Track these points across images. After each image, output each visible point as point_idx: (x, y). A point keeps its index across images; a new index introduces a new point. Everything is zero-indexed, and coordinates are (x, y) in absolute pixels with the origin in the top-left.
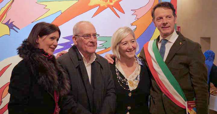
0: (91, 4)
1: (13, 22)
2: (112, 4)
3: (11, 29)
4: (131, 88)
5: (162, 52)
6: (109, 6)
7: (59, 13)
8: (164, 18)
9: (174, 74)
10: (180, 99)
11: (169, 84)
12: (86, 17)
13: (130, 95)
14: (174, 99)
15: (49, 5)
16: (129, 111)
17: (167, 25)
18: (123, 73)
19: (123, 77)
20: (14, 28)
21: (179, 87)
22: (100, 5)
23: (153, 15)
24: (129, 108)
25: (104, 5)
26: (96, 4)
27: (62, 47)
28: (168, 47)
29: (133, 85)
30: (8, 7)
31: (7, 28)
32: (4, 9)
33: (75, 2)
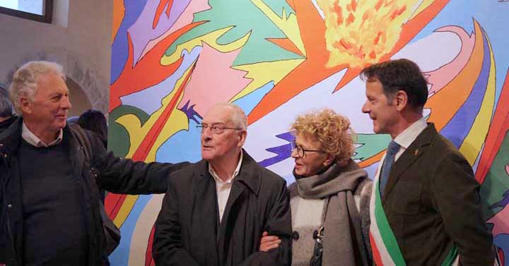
0: (331, 64)
1: (193, 106)
3: (190, 120)
7: (270, 87)
20: (195, 116)
22: (349, 65)
25: (358, 64)
26: (340, 64)
27: (274, 155)
30: (187, 79)
31: (184, 116)
32: (180, 82)
33: (300, 61)
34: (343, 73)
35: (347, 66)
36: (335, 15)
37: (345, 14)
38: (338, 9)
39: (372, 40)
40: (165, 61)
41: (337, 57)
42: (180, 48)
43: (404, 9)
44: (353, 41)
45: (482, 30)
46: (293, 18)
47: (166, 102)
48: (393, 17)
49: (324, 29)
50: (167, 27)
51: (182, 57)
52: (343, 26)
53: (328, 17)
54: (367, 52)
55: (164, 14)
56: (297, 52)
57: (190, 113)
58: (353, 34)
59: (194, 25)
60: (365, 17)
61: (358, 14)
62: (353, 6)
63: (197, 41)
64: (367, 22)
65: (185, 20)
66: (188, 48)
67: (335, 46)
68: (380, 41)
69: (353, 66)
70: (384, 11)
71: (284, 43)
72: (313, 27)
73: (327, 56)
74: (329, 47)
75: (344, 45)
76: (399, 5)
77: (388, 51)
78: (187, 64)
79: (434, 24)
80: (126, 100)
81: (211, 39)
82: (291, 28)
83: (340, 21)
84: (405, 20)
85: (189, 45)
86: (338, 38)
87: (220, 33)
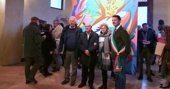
15: (94, 17)
27: (97, 30)
32: (82, 19)
33: (101, 16)
34: (108, 18)
35: (108, 17)
37: (108, 9)
38: (107, 8)
40: (80, 16)
41: (107, 15)
42: (82, 14)
43: (118, 7)
44: (109, 13)
45: (130, 11)
46: (100, 9)
47: (80, 22)
48: (116, 9)
49: (105, 11)
50: (81, 10)
52: (108, 10)
53: (106, 9)
54: (112, 14)
55: (80, 9)
56: (101, 14)
57: (84, 24)
59: (84, 10)
60: (111, 9)
61: (110, 8)
62: (110, 7)
63: (85, 13)
65: (83, 9)
66: (84, 14)
67: (107, 13)
68: (114, 13)
69: (109, 16)
70: (114, 8)
71: (99, 13)
72: (103, 10)
74: (106, 14)
75: (108, 13)
76: (117, 7)
78: (84, 16)
79: (122, 10)
81: (87, 12)
82: (100, 11)
83: (107, 10)
84: (118, 9)
85: (84, 13)
86: (107, 12)
87: (88, 11)
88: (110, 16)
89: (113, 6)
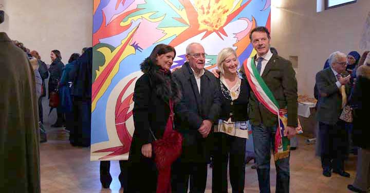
0: (201, 28)
1: (137, 44)
2: (217, 29)
3: (136, 50)
4: (233, 99)
5: (259, 68)
6: (215, 31)
7: (174, 37)
8: (260, 40)
9: (269, 87)
10: (274, 108)
11: (265, 94)
12: (196, 39)
13: (232, 103)
14: (268, 107)
15: (167, 30)
16: (231, 117)
17: (263, 46)
18: (226, 85)
19: (227, 89)
20: (139, 48)
21: (272, 96)
22: (207, 30)
23: (250, 38)
24: (231, 114)
26: (204, 29)
27: (176, 64)
28: (264, 64)
29: (234, 96)
30: (134, 32)
31: (133, 48)
32: (131, 34)
33: (187, 27)
34: (205, 32)
36: (202, 11)
37: (206, 11)
38: (203, 8)
39: (216, 21)
40: (122, 24)
41: (203, 27)
42: (130, 19)
43: (228, 10)
44: (209, 21)
45: (255, 19)
46: (184, 11)
47: (124, 42)
48: (224, 13)
49: (197, 15)
51: (131, 23)
52: (205, 15)
53: (199, 11)
54: (214, 25)
56: (187, 24)
57: (136, 47)
58: (209, 18)
59: (137, 10)
60: (214, 12)
61: (211, 10)
62: (209, 7)
63: (139, 17)
64: (214, 14)
65: (133, 7)
67: (202, 22)
68: (219, 22)
70: (221, 10)
71: (181, 20)
72: (192, 13)
73: (198, 26)
74: (200, 23)
75: (205, 22)
76: (226, 9)
77: (222, 25)
78: (134, 27)
79: (238, 17)
80: (102, 41)
81: (146, 16)
82: (184, 15)
83: (204, 13)
84: (228, 15)
85: (135, 18)
86: (203, 19)
87: (151, 14)
88: (210, 29)
89: (218, 7)
